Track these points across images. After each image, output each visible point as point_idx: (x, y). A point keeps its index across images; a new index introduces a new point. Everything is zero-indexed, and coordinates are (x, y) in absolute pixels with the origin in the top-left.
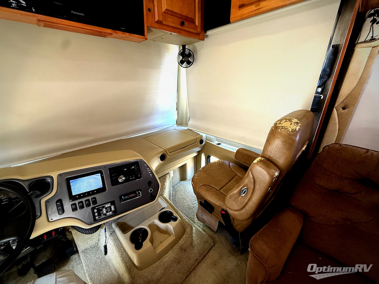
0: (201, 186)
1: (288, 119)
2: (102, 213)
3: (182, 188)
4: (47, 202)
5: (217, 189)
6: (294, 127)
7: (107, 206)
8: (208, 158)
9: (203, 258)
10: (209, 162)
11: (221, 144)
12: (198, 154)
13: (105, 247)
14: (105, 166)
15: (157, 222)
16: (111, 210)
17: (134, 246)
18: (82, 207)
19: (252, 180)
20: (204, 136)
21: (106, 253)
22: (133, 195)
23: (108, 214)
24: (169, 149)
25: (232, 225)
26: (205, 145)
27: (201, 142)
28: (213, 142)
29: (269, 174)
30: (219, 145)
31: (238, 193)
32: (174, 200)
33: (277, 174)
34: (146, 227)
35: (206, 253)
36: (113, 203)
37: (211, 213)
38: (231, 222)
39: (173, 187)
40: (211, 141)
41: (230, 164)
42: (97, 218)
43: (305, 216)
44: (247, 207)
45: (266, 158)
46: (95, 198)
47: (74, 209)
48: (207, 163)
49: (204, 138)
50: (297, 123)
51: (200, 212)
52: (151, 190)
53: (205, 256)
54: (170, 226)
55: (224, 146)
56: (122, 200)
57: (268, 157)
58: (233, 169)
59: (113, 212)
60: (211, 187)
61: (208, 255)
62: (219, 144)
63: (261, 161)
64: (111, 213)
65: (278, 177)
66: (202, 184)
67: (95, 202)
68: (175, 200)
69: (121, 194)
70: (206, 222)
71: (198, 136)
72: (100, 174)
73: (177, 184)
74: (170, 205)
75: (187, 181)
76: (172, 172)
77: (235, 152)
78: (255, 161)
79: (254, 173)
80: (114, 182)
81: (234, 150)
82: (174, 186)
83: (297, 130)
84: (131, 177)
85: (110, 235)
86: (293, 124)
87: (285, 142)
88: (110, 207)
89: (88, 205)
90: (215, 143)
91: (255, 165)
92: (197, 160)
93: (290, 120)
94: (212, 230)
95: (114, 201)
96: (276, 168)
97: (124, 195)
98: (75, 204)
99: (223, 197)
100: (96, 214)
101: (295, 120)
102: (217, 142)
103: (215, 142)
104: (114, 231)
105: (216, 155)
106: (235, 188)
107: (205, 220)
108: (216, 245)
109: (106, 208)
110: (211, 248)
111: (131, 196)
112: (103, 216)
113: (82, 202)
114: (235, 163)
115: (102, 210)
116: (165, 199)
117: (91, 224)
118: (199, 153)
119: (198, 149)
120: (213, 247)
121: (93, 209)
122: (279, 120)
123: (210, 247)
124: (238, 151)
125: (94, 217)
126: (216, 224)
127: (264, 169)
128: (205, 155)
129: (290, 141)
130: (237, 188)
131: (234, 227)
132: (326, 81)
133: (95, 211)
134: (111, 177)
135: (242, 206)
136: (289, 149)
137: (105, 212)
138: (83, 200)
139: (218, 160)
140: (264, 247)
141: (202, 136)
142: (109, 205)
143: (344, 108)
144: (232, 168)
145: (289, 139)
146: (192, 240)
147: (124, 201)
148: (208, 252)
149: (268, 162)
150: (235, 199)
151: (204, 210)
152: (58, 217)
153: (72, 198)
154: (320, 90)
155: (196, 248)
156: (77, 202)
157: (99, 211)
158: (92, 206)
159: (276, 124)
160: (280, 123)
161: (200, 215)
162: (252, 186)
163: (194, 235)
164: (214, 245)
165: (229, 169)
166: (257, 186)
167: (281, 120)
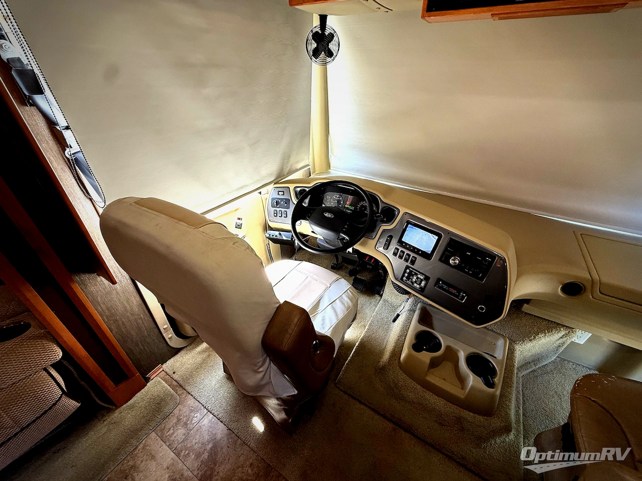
0: (593, 401)
2: (411, 279)
4: (384, 231)
7: (419, 276)
13: (398, 316)
14: (449, 232)
15: (462, 356)
16: (420, 284)
17: (414, 342)
18: (401, 257)
21: (394, 321)
22: (454, 291)
23: (415, 285)
24: (604, 285)
32: (536, 374)
34: (444, 344)
36: (427, 278)
42: (405, 278)
46: (416, 258)
47: (395, 254)
52: (481, 309)
54: (472, 380)
56: (439, 286)
59: (421, 288)
64: (418, 286)
67: (413, 262)
68: (537, 377)
69: (441, 278)
72: (437, 237)
80: (444, 259)
84: (468, 267)
85: (408, 310)
88: (422, 280)
89: (406, 260)
95: (429, 278)
97: (444, 282)
98: (398, 249)
100: (406, 275)
104: (414, 311)
109: (418, 278)
111: (451, 290)
112: (409, 282)
113: (403, 252)
115: (413, 275)
117: (396, 279)
121: (407, 267)
125: (403, 276)
133: (408, 271)
134: (446, 250)
137: (414, 280)
138: (406, 252)
142: (422, 278)
147: (439, 287)
152: (381, 249)
153: (401, 242)
156: (401, 249)
157: (410, 274)
158: (408, 264)
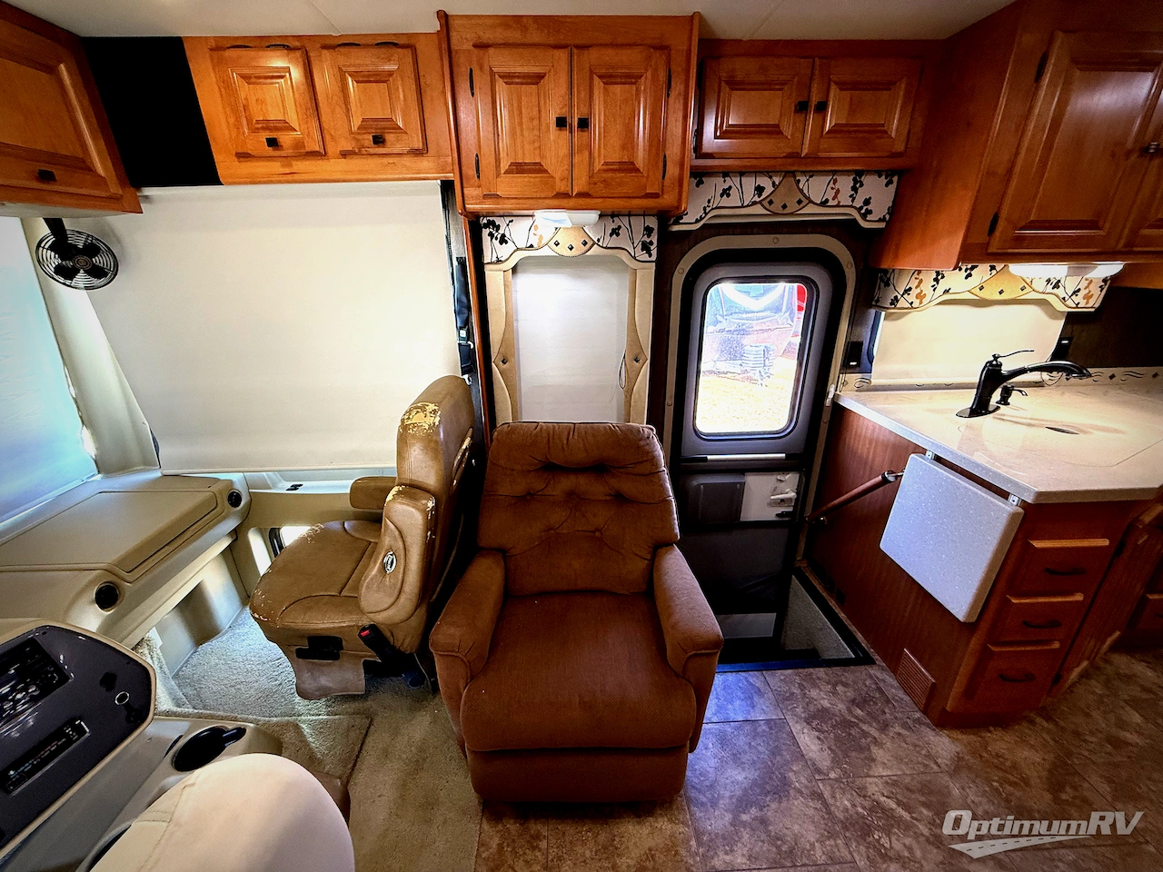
0: (286, 608)
1: (418, 407)
3: (214, 660)
5: (333, 594)
6: (430, 420)
8: (273, 538)
9: (355, 765)
10: (281, 547)
11: (300, 485)
12: (236, 539)
19: (397, 533)
20: (236, 478)
22: (54, 747)
24: (121, 562)
25: (394, 647)
26: (250, 503)
27: (234, 499)
28: (275, 486)
29: (418, 509)
30: (296, 489)
31: (379, 571)
33: (431, 504)
35: (357, 749)
37: (336, 657)
38: (389, 642)
39: (176, 676)
40: (270, 488)
41: (346, 526)
43: (502, 553)
44: (407, 588)
45: (406, 485)
48: (276, 554)
49: (240, 487)
50: (435, 411)
51: (306, 675)
52: (122, 698)
53: (358, 756)
55: (312, 487)
56: (12, 784)
57: (408, 482)
58: (357, 535)
60: (314, 599)
61: (363, 751)
62: (295, 487)
63: (399, 493)
65: (436, 508)
66: (287, 604)
70: (330, 689)
71: (215, 488)
73: (187, 661)
74: (200, 716)
75: (224, 634)
76: (153, 635)
77: (348, 491)
78: (390, 497)
79: (395, 519)
81: (344, 487)
82: (178, 671)
83: (437, 423)
86: (428, 414)
87: (426, 448)
90: (283, 487)
91: (391, 504)
92: (236, 558)
93: (423, 409)
94: (354, 698)
96: (428, 495)
99: (353, 603)
101: (431, 407)
102: (289, 485)
103: (280, 485)
105: (296, 519)
106: (372, 564)
107: (327, 687)
108: (377, 720)
110: (367, 732)
111: (45, 752)
114: (357, 517)
116: (168, 714)
118: (238, 535)
119: (231, 524)
120: (369, 728)
122: (406, 412)
123: (364, 732)
124: (354, 488)
126: (359, 675)
127: (408, 505)
128: (261, 532)
129: (432, 445)
130: (375, 562)
131: (399, 650)
132: (468, 317)
135: (396, 592)
136: (435, 458)
139: (309, 528)
140: (452, 630)
141: (231, 482)
143: (504, 362)
144: (353, 533)
145: (430, 441)
146: (310, 749)
147: (18, 783)
148: (362, 745)
149: (413, 489)
150: (378, 587)
151: (313, 663)
154: (463, 333)
155: (328, 760)
159: (403, 421)
160: (409, 418)
161: (309, 685)
162: (400, 544)
163: (310, 739)
164: (371, 724)
165: (347, 537)
166: (409, 540)
167: (409, 412)
